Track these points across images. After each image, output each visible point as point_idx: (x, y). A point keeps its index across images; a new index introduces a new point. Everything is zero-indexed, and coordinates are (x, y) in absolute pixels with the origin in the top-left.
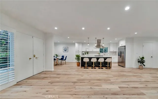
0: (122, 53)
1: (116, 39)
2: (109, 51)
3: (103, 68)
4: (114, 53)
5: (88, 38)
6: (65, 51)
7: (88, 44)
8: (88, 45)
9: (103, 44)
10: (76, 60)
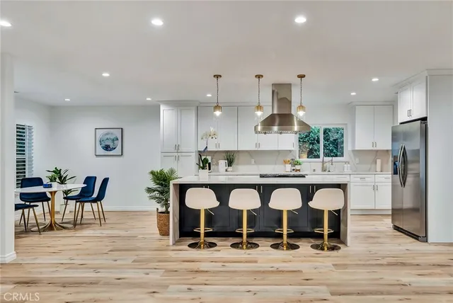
0: (409, 157)
1: (375, 80)
2: (350, 148)
3: (296, 247)
4: (379, 161)
5: (217, 76)
6: (107, 148)
7: (217, 107)
8: (218, 113)
9: (301, 107)
10: (154, 201)
